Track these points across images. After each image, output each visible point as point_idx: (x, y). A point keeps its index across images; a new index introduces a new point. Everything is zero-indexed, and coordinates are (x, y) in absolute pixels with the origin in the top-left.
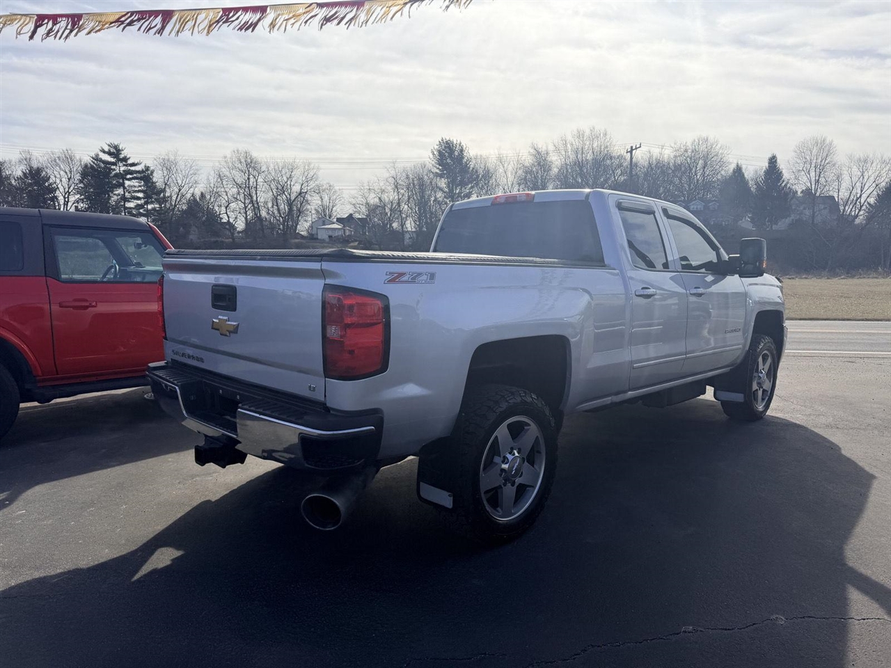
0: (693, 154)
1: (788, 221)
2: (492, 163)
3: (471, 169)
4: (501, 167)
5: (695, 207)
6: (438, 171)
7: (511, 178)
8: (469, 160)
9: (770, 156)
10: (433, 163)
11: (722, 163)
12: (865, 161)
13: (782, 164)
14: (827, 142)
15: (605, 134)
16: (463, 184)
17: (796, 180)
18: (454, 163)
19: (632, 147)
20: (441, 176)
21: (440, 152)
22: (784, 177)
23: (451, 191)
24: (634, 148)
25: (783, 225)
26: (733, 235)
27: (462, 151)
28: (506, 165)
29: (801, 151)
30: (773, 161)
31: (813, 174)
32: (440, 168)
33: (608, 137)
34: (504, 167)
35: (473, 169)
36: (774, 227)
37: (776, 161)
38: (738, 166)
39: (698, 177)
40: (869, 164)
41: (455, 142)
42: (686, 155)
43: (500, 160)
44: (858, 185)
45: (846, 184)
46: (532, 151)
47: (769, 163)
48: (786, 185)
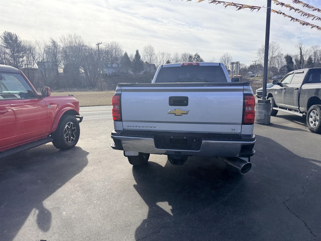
0: (111, 47)
1: (143, 72)
2: (33, 44)
3: (22, 45)
4: (37, 45)
5: (114, 66)
6: (5, 45)
7: (43, 51)
8: (21, 42)
9: (136, 50)
10: (2, 42)
11: (121, 51)
12: (163, 54)
13: (140, 53)
14: (152, 47)
15: (80, 37)
16: (18, 52)
17: (144, 58)
18: (13, 42)
19: (98, 43)
20: (7, 48)
21: (5, 37)
22: (141, 57)
23: (13, 54)
24: (99, 43)
25: (142, 73)
26: (128, 76)
27: (16, 38)
28: (39, 45)
29: (145, 49)
30: (137, 52)
31: (149, 57)
32: (6, 44)
33: (81, 38)
34: (39, 46)
35: (23, 46)
36: (140, 74)
37: (138, 52)
38: (126, 52)
39: (114, 56)
40: (164, 55)
41: (12, 34)
42: (109, 47)
43: (36, 43)
44: (162, 61)
45: (159, 60)
46: (51, 40)
47: (136, 52)
48: (142, 60)
